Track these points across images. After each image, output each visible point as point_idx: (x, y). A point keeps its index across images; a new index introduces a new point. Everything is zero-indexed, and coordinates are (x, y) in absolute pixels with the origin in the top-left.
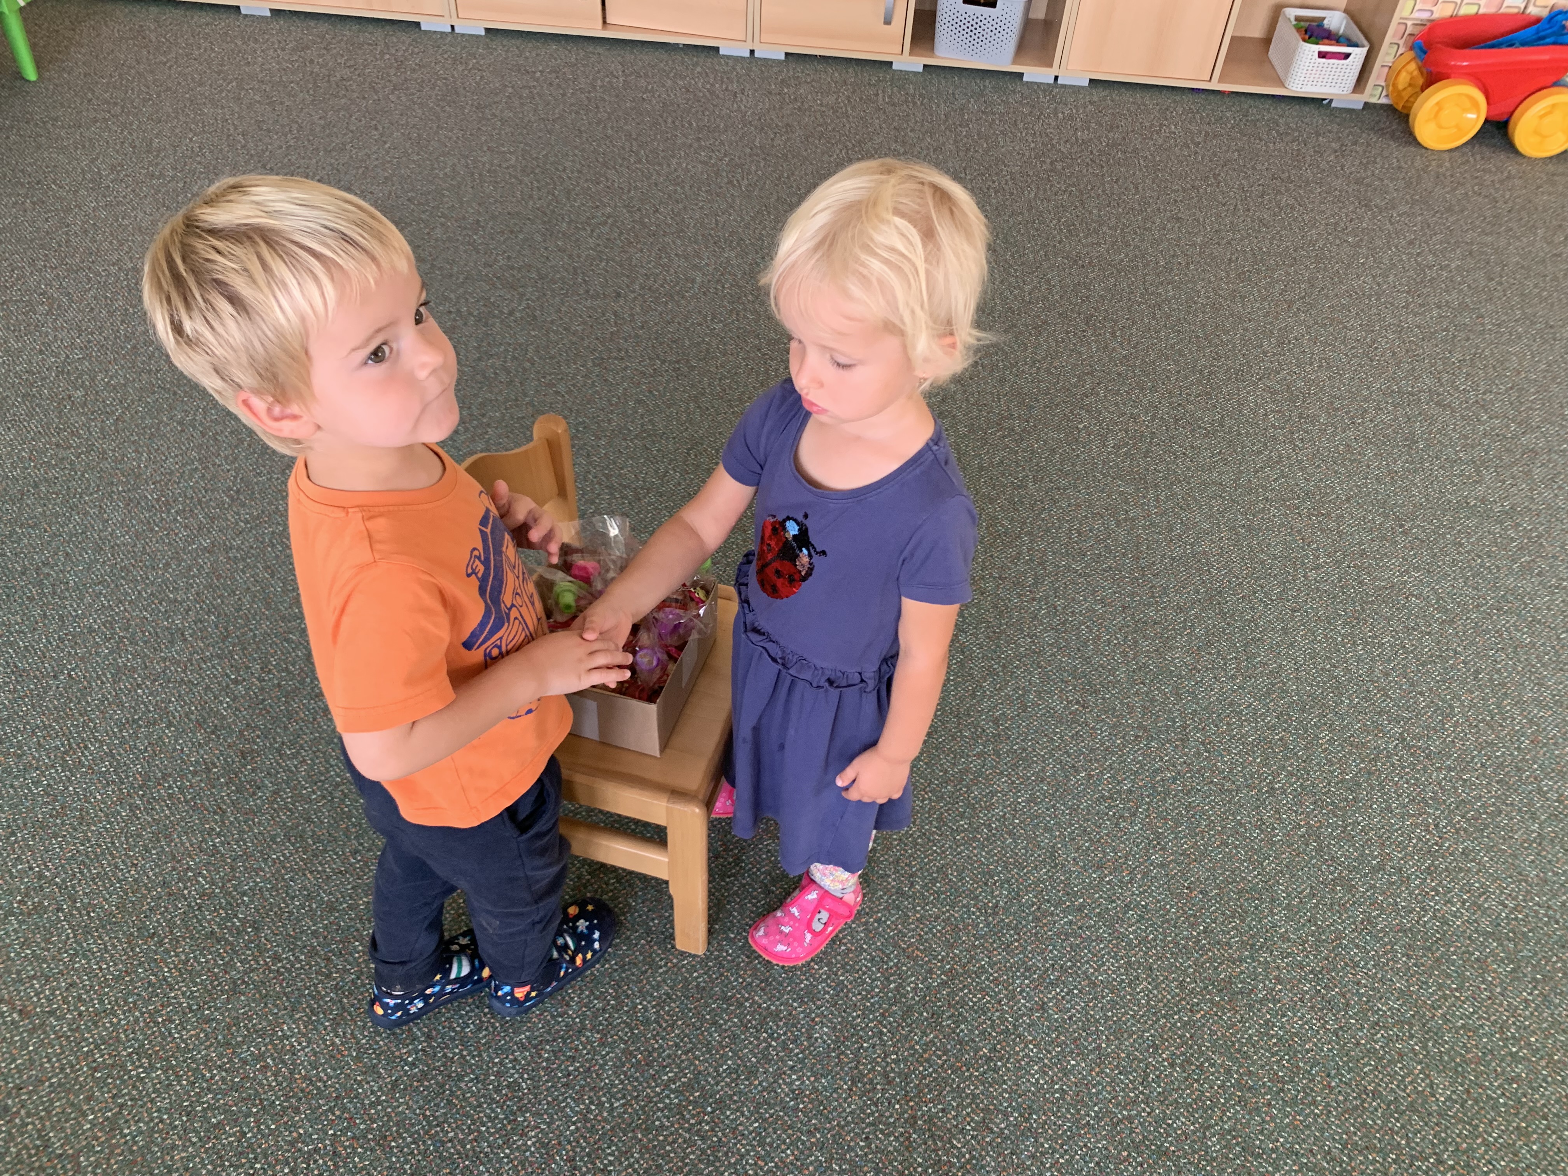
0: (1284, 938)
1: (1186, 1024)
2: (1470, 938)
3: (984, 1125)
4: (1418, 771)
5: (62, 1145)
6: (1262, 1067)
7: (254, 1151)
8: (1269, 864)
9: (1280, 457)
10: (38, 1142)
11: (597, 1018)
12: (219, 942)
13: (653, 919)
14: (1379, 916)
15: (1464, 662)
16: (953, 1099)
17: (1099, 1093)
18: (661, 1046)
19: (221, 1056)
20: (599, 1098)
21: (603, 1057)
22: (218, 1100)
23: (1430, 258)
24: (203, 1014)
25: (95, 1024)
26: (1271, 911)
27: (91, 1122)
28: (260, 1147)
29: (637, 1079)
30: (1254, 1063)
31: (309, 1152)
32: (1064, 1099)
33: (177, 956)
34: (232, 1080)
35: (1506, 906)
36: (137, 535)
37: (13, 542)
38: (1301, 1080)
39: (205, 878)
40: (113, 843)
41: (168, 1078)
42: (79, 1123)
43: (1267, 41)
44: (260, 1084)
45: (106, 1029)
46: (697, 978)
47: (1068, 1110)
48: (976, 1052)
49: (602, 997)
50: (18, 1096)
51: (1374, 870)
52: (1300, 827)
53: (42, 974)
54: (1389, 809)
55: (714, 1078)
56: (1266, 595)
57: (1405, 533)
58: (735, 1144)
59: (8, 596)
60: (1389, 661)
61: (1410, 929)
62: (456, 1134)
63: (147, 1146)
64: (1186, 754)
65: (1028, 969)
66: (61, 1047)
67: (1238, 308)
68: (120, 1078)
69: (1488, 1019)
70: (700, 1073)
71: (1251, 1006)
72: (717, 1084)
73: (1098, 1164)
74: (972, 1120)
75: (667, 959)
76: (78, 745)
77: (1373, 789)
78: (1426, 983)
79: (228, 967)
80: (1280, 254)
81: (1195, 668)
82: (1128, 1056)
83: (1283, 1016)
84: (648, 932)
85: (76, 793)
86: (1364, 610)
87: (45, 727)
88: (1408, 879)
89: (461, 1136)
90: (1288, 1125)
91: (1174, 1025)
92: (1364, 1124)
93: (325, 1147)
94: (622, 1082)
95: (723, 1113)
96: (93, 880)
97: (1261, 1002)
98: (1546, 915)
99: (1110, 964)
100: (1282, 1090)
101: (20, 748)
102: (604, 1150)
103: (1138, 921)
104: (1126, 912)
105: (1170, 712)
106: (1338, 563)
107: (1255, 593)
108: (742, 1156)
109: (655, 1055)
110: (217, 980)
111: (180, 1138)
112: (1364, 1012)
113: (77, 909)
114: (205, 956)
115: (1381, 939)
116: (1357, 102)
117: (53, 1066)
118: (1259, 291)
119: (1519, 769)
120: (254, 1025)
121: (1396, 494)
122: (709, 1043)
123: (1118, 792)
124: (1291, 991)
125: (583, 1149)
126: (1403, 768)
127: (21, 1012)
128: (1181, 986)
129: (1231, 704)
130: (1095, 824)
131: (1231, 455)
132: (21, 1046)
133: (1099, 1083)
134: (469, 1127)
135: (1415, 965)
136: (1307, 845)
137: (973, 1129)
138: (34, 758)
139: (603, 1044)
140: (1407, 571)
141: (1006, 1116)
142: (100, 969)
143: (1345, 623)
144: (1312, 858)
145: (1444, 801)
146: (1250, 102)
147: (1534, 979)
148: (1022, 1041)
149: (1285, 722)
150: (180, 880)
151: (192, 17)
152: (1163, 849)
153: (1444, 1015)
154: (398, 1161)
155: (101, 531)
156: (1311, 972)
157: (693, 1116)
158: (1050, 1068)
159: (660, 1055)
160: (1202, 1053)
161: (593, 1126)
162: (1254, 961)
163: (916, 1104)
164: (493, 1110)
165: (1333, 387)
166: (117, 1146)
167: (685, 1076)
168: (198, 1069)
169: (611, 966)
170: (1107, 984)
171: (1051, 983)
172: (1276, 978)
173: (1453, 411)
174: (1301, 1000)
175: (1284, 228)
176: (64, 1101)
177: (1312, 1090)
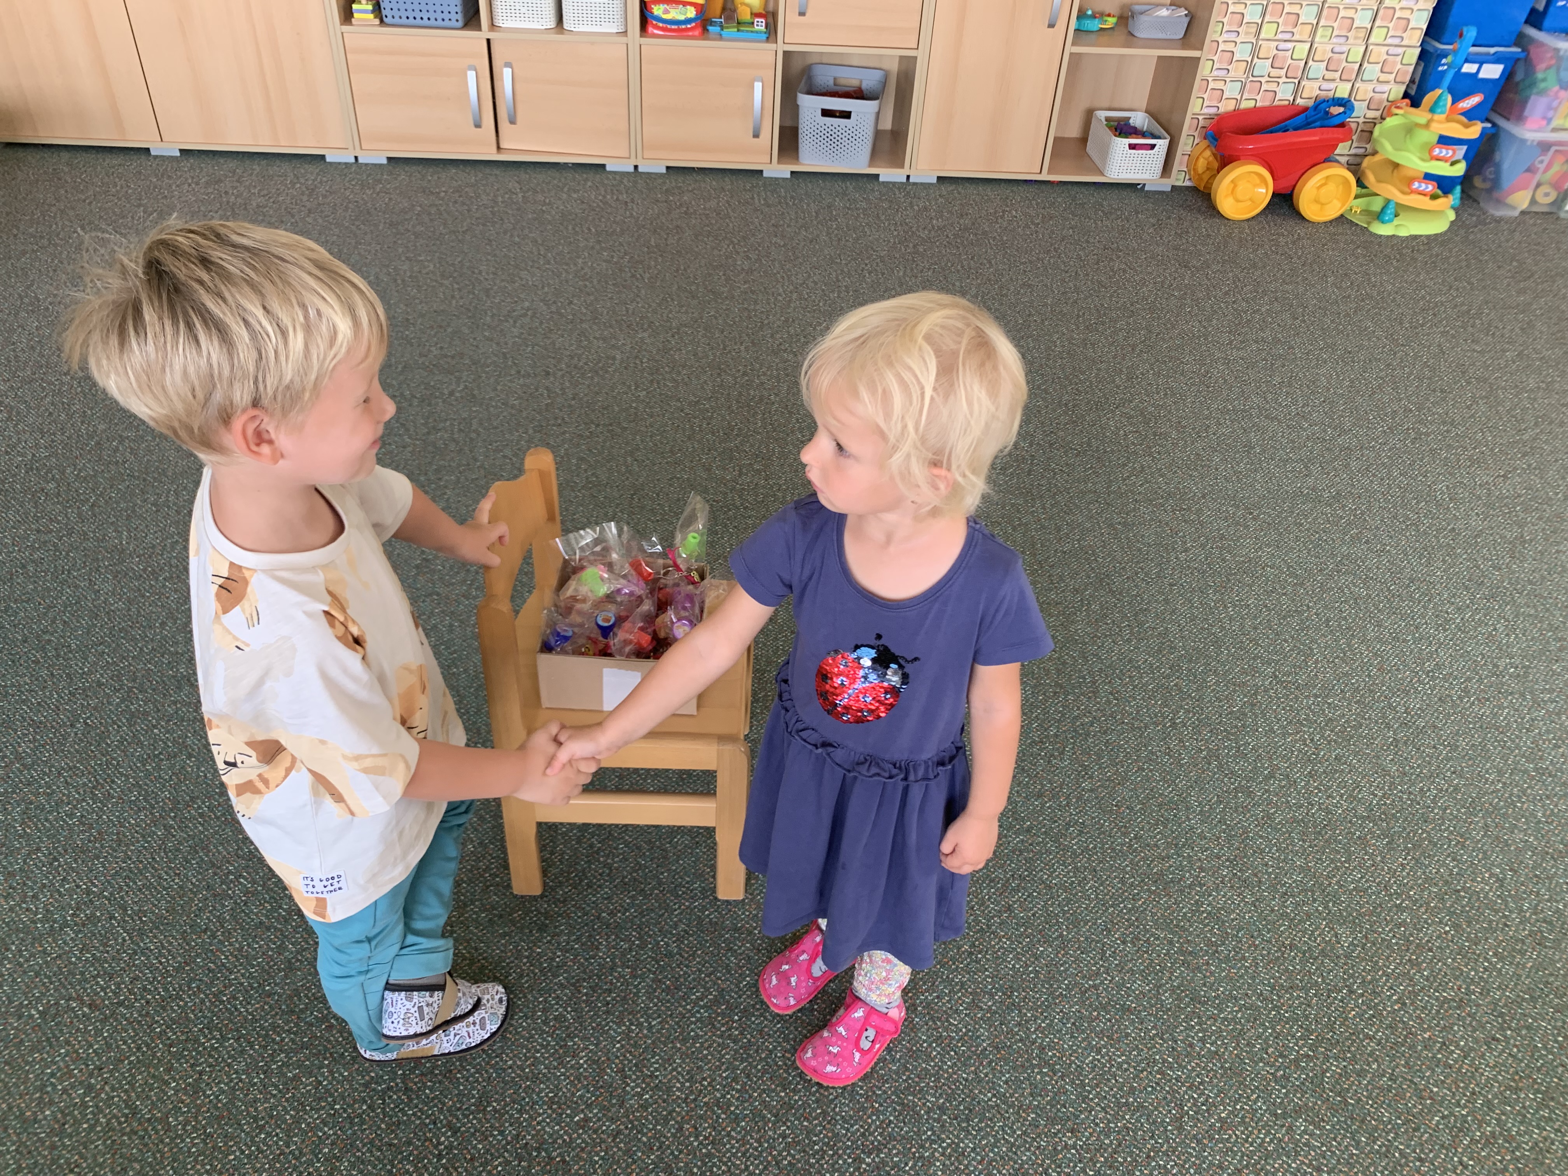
0: (1202, 836)
1: (1130, 910)
2: (1350, 822)
3: (974, 1005)
4: (1291, 700)
5: (150, 1111)
6: (1198, 936)
7: (331, 1095)
8: (1181, 782)
9: (1142, 467)
10: (126, 1111)
11: (625, 956)
12: (268, 929)
13: (662, 873)
14: (1276, 812)
15: (1316, 614)
16: (945, 987)
17: (1067, 970)
18: (685, 973)
19: (287, 1022)
20: (637, 1020)
21: (636, 987)
22: (291, 1058)
23: (1244, 304)
24: (264, 990)
25: (164, 1008)
26: (1188, 817)
27: (173, 1089)
28: (336, 1091)
29: (668, 1001)
30: (1191, 934)
31: (382, 1090)
32: (1038, 978)
33: (231, 944)
34: (301, 1041)
35: (1376, 795)
36: (130, 601)
37: (9, 616)
38: (1230, 943)
39: (246, 879)
40: (153, 859)
41: (241, 1046)
42: (163, 1091)
43: (1084, 140)
44: (329, 1041)
45: (174, 1011)
46: (708, 915)
47: (1043, 986)
48: (959, 948)
49: (627, 939)
50: (101, 1075)
51: (1267, 778)
52: (1202, 751)
53: (105, 973)
54: (1272, 730)
55: (736, 993)
56: (1146, 575)
57: (1254, 519)
58: (763, 1043)
59: (13, 662)
60: (1255, 618)
61: (1302, 820)
62: (515, 1062)
63: (231, 1102)
64: (1098, 703)
65: (992, 881)
66: (134, 1030)
67: (1090, 352)
68: (195, 1050)
69: (1374, 881)
70: (723, 990)
71: (1182, 891)
72: (740, 997)
73: (1074, 1024)
74: (964, 1002)
75: (680, 902)
76: (105, 780)
77: (1257, 717)
78: (1320, 859)
79: (281, 949)
80: (1120, 309)
81: (1096, 636)
82: (1086, 939)
83: (1210, 895)
84: (660, 883)
85: (110, 820)
86: (1229, 580)
87: (71, 769)
88: (1295, 782)
89: (519, 1063)
90: (1225, 977)
91: (1121, 911)
92: (1287, 970)
93: (397, 1085)
94: (656, 1005)
95: (750, 1020)
96: (140, 890)
97: (1190, 886)
98: (1409, 799)
99: (1060, 870)
100: (1217, 951)
101: (49, 787)
102: (649, 1060)
103: (1078, 835)
104: (1067, 829)
105: (1080, 671)
106: (1203, 546)
107: (1137, 574)
108: (771, 1052)
109: (682, 980)
110: (272, 960)
111: (261, 1093)
112: (1274, 886)
113: (129, 916)
114: (257, 943)
115: (1280, 829)
116: (1165, 185)
117: (129, 1047)
118: (1106, 338)
119: (1371, 691)
120: (313, 994)
121: (1242, 489)
122: (728, 965)
123: (1047, 737)
124: (1213, 876)
125: (631, 1061)
126: (1279, 698)
127: (90, 1006)
128: (1122, 881)
129: (1130, 661)
130: (1030, 763)
131: (1101, 468)
132: (96, 1034)
133: (1065, 962)
134: (525, 1055)
135: (1310, 846)
136: (1210, 764)
137: (966, 1009)
138: (64, 795)
139: (634, 976)
140: (1260, 548)
141: (992, 995)
142: (161, 963)
143: (1215, 592)
144: (1215, 773)
145: (1316, 721)
146: (1076, 188)
147: (1406, 848)
148: (996, 937)
149: (1178, 671)
150: (222, 883)
151: (104, 160)
152: (1091, 777)
153: (1338, 882)
154: (465, 1089)
155: (94, 600)
156: (1227, 860)
157: (723, 1025)
158: (1024, 956)
159: (686, 980)
160: (1147, 931)
161: (636, 1042)
162: (1179, 856)
163: (914, 994)
164: (544, 1039)
165: (1178, 410)
166: (203, 1105)
167: (711, 994)
168: (267, 1035)
169: (631, 914)
170: (1061, 886)
171: (1013, 889)
172: (1200, 868)
173: (1279, 422)
174: (1222, 882)
175: (1119, 288)
176: (145, 1074)
177: (1241, 949)
